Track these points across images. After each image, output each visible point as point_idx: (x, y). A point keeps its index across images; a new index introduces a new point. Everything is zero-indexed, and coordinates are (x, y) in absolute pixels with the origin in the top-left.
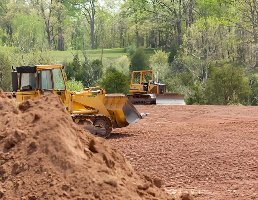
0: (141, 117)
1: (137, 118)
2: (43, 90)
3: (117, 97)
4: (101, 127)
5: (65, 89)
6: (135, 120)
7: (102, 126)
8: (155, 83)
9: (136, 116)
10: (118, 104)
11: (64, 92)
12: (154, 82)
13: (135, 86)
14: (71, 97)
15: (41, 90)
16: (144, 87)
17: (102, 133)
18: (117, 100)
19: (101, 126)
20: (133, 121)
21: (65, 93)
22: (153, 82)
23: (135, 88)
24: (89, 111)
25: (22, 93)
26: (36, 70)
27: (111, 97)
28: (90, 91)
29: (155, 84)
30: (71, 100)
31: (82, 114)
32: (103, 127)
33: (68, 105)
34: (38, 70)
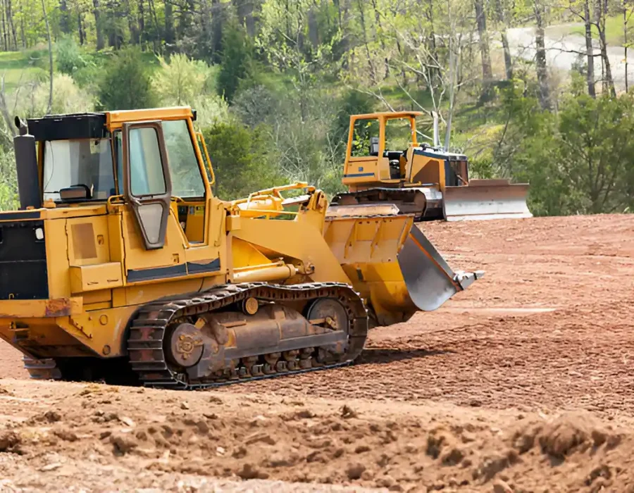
0: (457, 286)
1: (445, 290)
2: (137, 200)
3: (369, 218)
4: (330, 327)
5: (205, 194)
6: (440, 294)
7: (335, 324)
8: (428, 151)
9: (441, 282)
10: (376, 241)
11: (200, 205)
12: (424, 149)
13: (361, 165)
14: (228, 223)
15: (128, 197)
16: (391, 164)
17: (334, 346)
18: (368, 230)
19: (330, 322)
20: (434, 301)
21: (207, 208)
22: (421, 149)
23: (361, 169)
24: (284, 270)
25: (65, 212)
26: (106, 130)
27: (346, 219)
28: (276, 199)
29: (430, 155)
30: (227, 233)
31: (264, 281)
32: (336, 327)
33: (217, 249)
34: (113, 126)
